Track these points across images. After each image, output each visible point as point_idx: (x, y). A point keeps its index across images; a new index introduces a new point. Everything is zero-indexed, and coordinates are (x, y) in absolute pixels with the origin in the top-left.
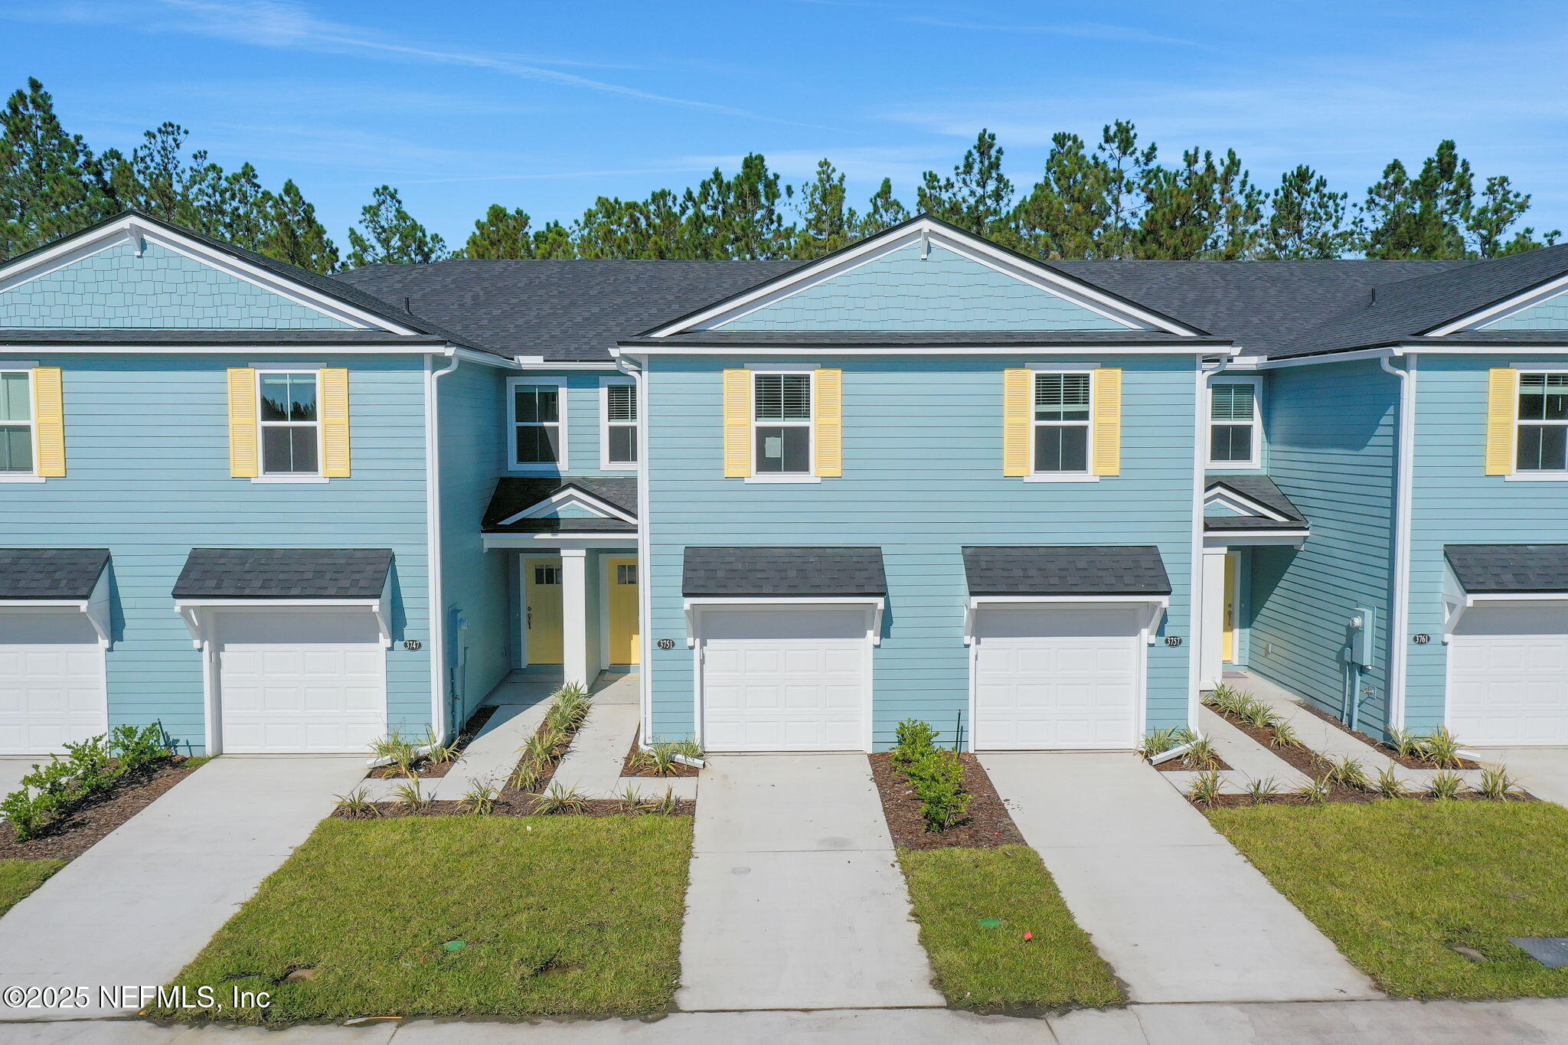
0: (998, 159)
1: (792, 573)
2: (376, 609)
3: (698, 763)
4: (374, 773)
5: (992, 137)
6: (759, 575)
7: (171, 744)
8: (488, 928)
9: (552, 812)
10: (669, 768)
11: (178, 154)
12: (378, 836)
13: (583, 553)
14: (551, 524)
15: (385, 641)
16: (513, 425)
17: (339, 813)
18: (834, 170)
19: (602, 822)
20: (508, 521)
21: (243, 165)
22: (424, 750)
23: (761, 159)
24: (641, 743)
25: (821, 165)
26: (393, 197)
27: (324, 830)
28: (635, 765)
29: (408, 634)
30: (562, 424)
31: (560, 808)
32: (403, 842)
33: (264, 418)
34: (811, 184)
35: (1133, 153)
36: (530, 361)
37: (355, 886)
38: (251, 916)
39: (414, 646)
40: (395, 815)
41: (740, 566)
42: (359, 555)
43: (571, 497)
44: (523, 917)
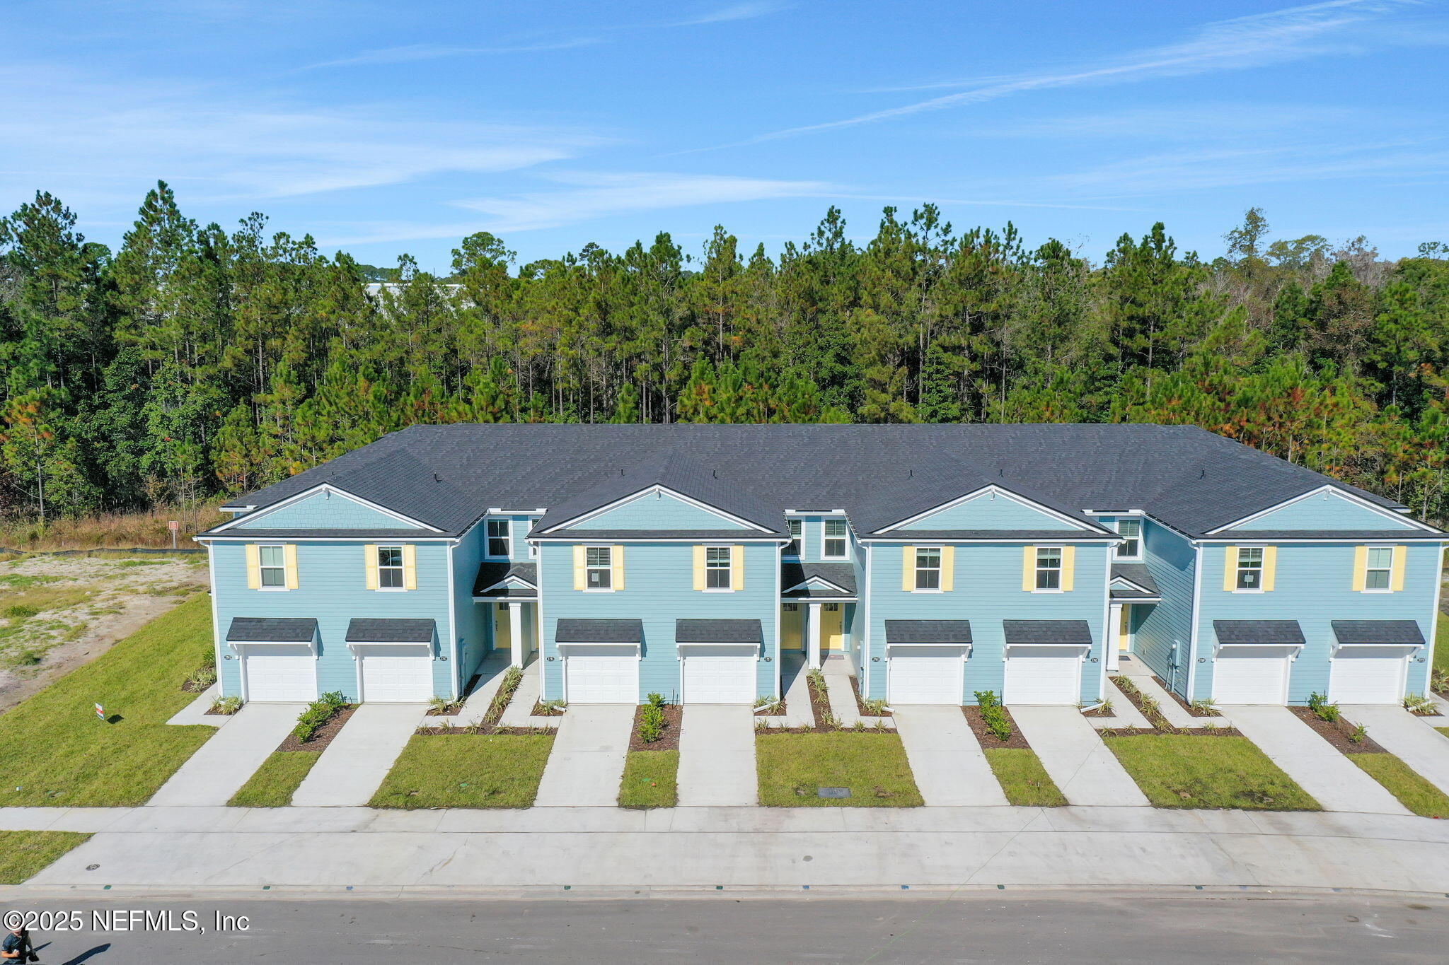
0: (841, 228)
1: (602, 632)
2: (429, 646)
3: (563, 709)
4: (429, 713)
5: (839, 212)
6: (588, 632)
7: (344, 699)
8: (474, 779)
9: (500, 733)
10: (552, 712)
11: (262, 233)
12: (435, 742)
13: (520, 605)
14: (504, 592)
15: (432, 657)
16: (487, 538)
17: (417, 732)
18: (725, 233)
19: (519, 738)
20: (485, 591)
21: (305, 236)
22: (449, 703)
23: (668, 236)
24: (540, 701)
25: (716, 228)
26: (411, 261)
27: (413, 741)
28: (537, 711)
29: (442, 654)
30: (511, 538)
31: (504, 731)
32: (444, 746)
33: (381, 565)
34: (709, 242)
35: (936, 227)
36: (495, 511)
37: (427, 763)
38: (393, 775)
39: (444, 659)
40: (439, 733)
41: (580, 628)
42: (421, 621)
43: (513, 580)
44: (486, 776)
